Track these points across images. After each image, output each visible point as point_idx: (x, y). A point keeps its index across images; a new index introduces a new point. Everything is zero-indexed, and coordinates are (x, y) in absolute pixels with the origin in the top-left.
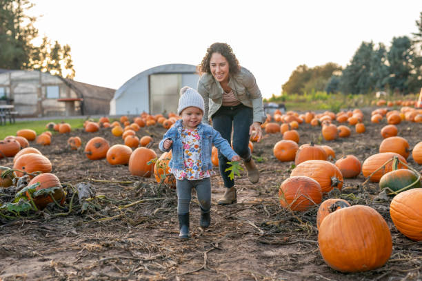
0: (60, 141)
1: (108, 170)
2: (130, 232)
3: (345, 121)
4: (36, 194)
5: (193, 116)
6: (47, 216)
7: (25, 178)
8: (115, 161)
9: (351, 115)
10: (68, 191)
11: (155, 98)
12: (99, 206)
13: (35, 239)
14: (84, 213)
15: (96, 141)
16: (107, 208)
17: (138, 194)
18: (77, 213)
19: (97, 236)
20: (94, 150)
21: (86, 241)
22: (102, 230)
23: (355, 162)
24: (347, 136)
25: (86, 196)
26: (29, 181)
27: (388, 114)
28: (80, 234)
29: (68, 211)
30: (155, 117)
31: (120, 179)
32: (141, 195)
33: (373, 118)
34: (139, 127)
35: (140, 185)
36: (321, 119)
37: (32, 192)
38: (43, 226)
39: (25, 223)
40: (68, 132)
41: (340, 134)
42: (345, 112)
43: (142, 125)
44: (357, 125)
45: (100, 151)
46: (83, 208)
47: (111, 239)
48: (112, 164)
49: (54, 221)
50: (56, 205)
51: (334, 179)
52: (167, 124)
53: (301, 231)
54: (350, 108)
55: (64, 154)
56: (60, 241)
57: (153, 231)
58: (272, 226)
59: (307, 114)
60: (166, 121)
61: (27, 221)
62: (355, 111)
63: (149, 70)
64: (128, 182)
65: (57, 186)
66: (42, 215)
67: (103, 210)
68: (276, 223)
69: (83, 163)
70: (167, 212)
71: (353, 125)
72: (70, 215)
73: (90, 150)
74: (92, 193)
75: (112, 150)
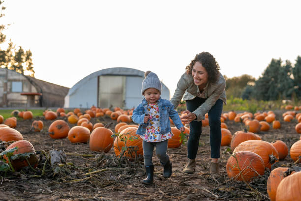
0: (24, 125)
1: (70, 146)
2: (99, 192)
3: (262, 119)
4: (13, 158)
5: (152, 95)
6: (23, 177)
7: (4, 144)
8: (75, 139)
9: (266, 115)
10: (41, 156)
11: (102, 96)
12: (69, 171)
13: (14, 195)
14: (55, 176)
15: (58, 123)
16: (76, 173)
17: (100, 164)
18: (49, 176)
19: (71, 194)
20: (56, 131)
21: (61, 197)
22: (74, 190)
23: (283, 146)
24: (267, 130)
25: (58, 161)
26: (7, 147)
27: (297, 116)
28: (55, 192)
29: (40, 174)
30: (103, 110)
31: (82, 153)
32: (103, 164)
33: (285, 118)
34: (90, 117)
35: (102, 157)
36: (242, 117)
37: (10, 155)
38: (19, 185)
39: (4, 182)
40: (30, 119)
41: (262, 128)
42: (261, 113)
43: (93, 116)
44: (274, 122)
45: (62, 131)
46: (56, 172)
47: (84, 197)
48: (73, 142)
49: (29, 181)
50: (30, 168)
51: (272, 156)
52: (114, 116)
53: (251, 196)
54: (264, 110)
55: (29, 134)
56: (38, 197)
57: (120, 192)
58: (225, 192)
59: (230, 113)
60: (113, 113)
61: (6, 180)
62: (269, 112)
63: (98, 72)
64: (89, 155)
65: (32, 151)
66: (19, 176)
67: (72, 174)
68: (228, 190)
69: (46, 141)
70: (129, 179)
71: (270, 122)
72: (43, 177)
73: (52, 130)
74: (63, 159)
75: (73, 130)
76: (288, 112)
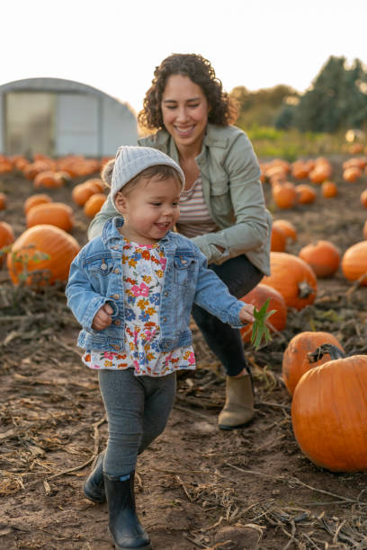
3: (304, 178)
9: (313, 168)
11: (13, 130)
23: (330, 252)
24: (309, 203)
30: (12, 159)
33: (348, 174)
36: (269, 174)
41: (301, 199)
42: (305, 162)
44: (325, 185)
51: (303, 286)
54: (311, 156)
62: (319, 160)
63: (6, 85)
70: (28, 341)
71: (318, 183)
76: (354, 162)
